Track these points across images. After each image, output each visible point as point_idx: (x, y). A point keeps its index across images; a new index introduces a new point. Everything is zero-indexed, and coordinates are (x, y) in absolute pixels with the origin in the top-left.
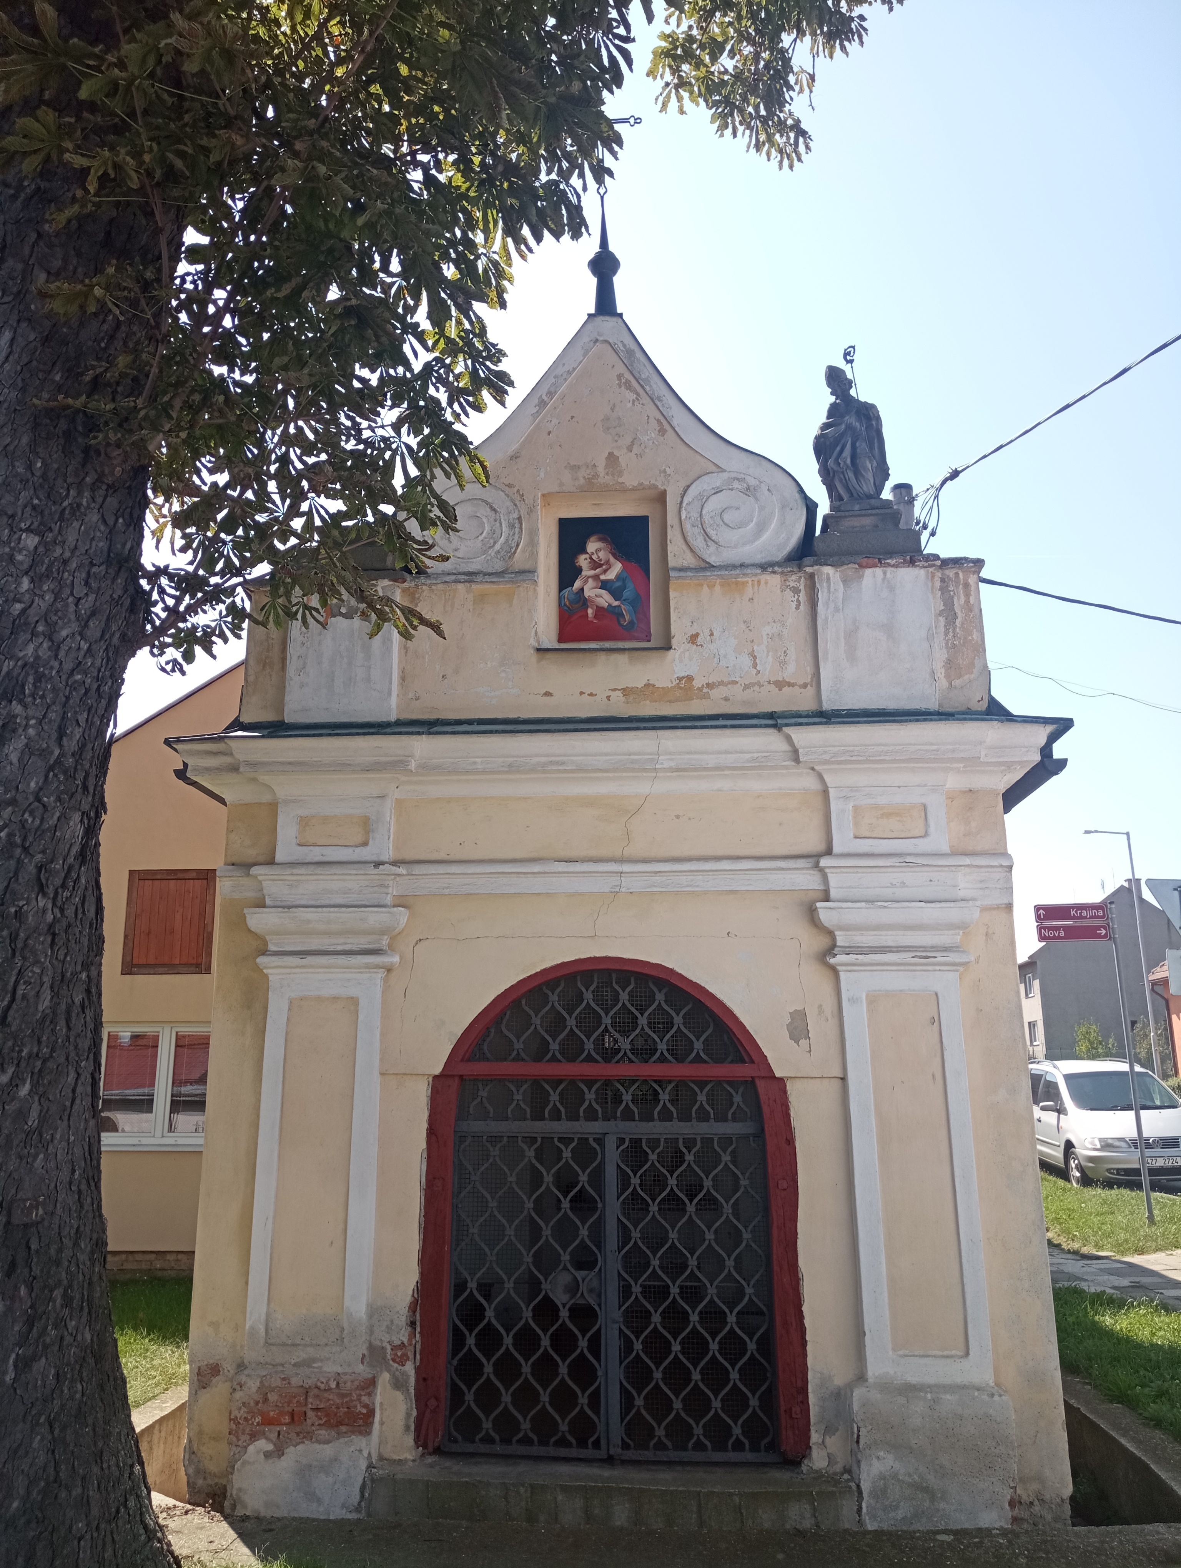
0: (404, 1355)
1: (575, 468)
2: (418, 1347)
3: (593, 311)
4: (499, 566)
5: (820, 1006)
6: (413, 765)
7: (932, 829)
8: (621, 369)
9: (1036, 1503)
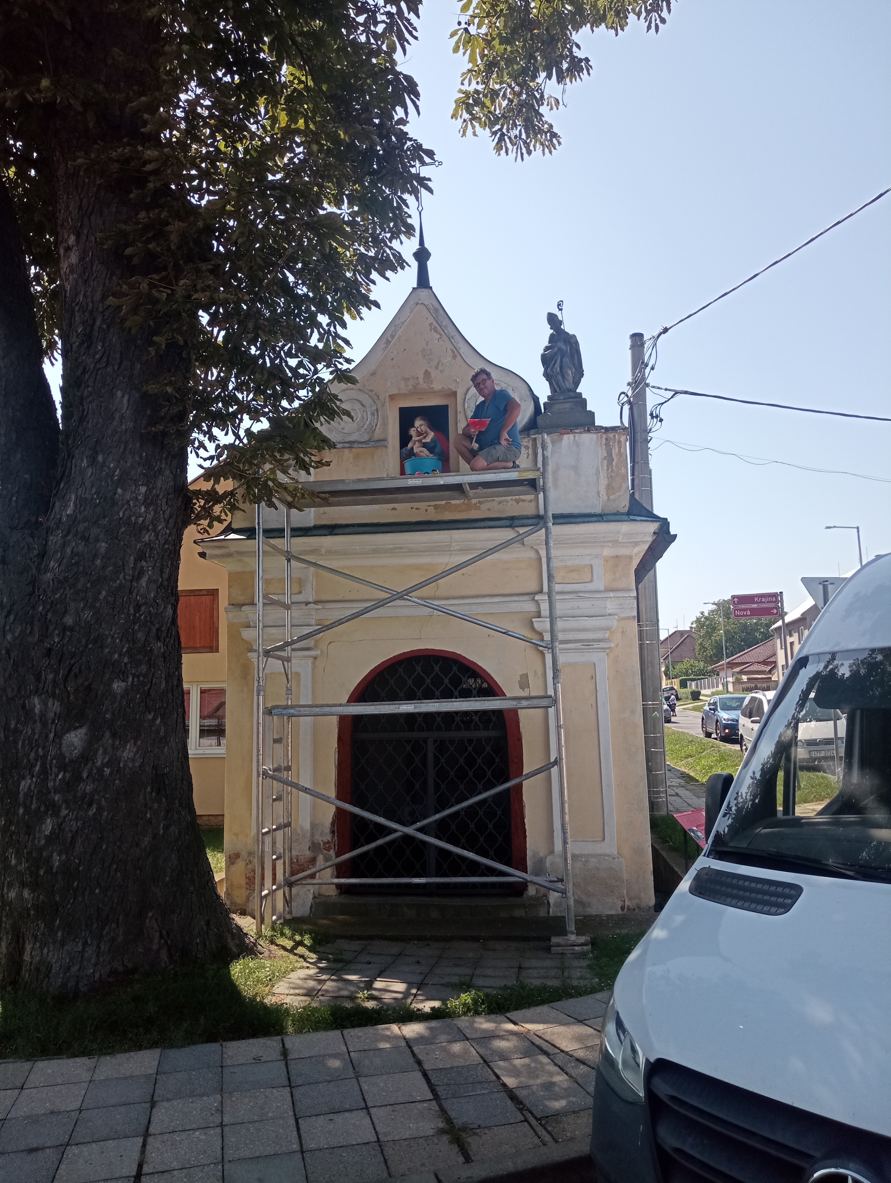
0: (330, 847)
1: (406, 380)
2: (336, 843)
3: (416, 286)
4: (366, 438)
5: (535, 671)
6: (323, 551)
7: (595, 578)
8: (431, 320)
9: (637, 909)
